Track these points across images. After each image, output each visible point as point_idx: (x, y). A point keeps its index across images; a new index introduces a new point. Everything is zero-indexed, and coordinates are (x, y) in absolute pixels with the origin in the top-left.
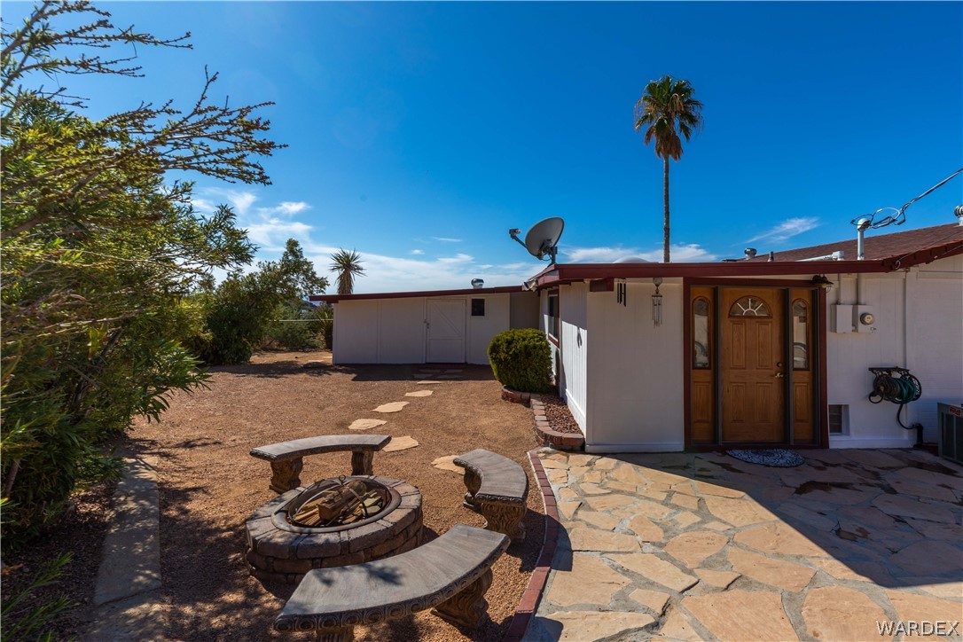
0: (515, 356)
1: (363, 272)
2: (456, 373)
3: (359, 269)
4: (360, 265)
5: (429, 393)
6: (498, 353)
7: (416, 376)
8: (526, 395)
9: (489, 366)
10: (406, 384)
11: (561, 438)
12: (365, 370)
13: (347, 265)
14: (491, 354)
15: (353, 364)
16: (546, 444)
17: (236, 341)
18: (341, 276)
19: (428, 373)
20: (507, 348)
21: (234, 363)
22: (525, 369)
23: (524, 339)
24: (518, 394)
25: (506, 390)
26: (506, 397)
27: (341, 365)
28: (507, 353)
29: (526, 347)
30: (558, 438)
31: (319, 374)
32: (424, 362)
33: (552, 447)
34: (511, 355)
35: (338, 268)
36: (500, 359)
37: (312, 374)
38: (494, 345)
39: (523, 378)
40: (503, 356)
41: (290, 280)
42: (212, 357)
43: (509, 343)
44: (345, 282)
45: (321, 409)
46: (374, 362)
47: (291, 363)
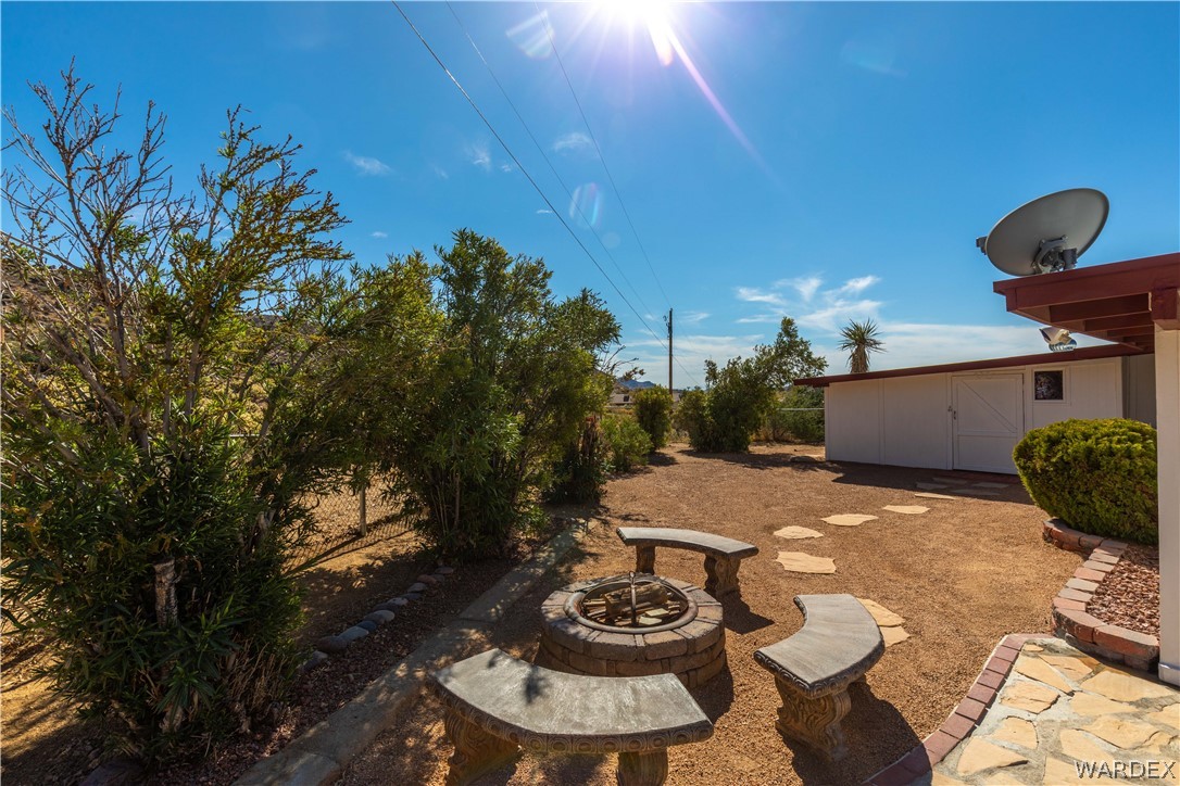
0: (1063, 467)
1: (881, 346)
2: (991, 489)
3: (875, 343)
4: (876, 338)
5: (922, 510)
6: (1030, 458)
7: (920, 485)
8: (1087, 539)
9: (1017, 476)
10: (897, 493)
11: (1093, 630)
12: (857, 472)
13: (860, 339)
14: (1017, 459)
15: (849, 462)
16: (1057, 633)
17: (734, 429)
18: (853, 355)
19: (944, 483)
20: (1049, 449)
21: (732, 451)
22: (1087, 493)
23: (1086, 437)
24: (1074, 536)
25: (1051, 526)
26: (1049, 536)
27: (833, 462)
28: (1047, 459)
29: (1090, 451)
30: (1085, 628)
31: (804, 470)
32: (950, 468)
33: (1069, 640)
34: (1055, 465)
35: (850, 345)
36: (1034, 470)
37: (798, 469)
38: (1026, 444)
39: (1082, 508)
40: (1039, 464)
41: (785, 364)
42: (713, 444)
43: (1053, 442)
44: (859, 360)
45: (767, 506)
46: (877, 462)
47: (785, 455)
